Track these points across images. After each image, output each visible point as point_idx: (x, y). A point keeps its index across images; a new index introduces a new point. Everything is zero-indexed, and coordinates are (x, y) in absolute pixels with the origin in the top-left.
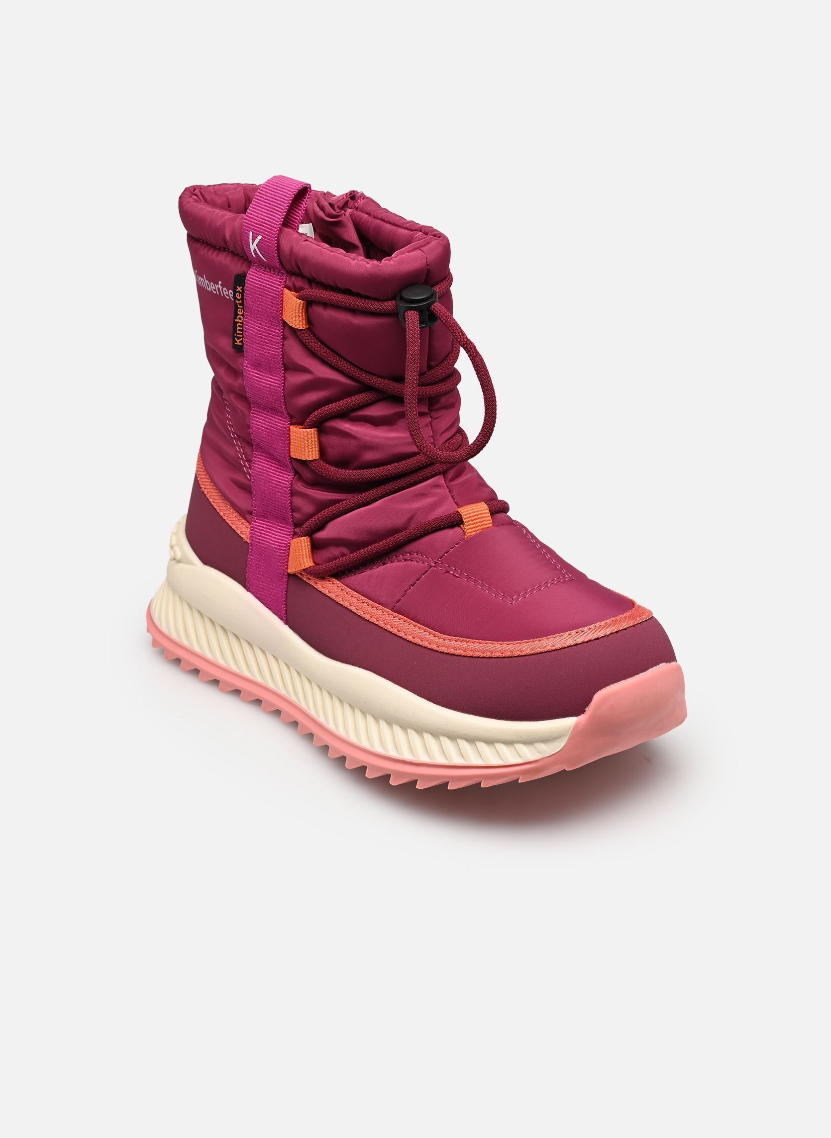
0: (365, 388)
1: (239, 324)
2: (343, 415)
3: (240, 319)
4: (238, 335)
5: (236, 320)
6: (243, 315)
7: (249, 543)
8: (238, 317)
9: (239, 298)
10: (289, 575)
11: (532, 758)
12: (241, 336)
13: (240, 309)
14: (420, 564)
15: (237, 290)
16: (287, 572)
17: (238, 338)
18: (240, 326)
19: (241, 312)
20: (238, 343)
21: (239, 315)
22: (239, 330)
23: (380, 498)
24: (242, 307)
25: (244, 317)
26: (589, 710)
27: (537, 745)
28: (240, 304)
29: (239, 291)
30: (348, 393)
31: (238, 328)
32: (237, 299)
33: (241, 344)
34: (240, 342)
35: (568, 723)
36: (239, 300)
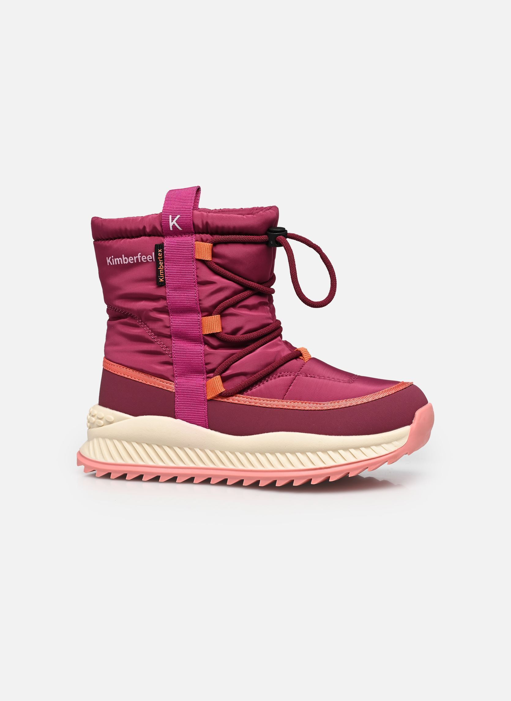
0: (246, 288)
1: (161, 270)
2: (234, 305)
3: (162, 267)
4: (161, 276)
5: (159, 268)
6: (163, 265)
7: (174, 392)
8: (160, 266)
9: (161, 255)
10: (208, 400)
11: (393, 450)
12: (163, 276)
13: (161, 262)
14: (288, 377)
15: (159, 252)
16: (206, 399)
17: (161, 278)
18: (161, 271)
19: (162, 263)
20: (161, 280)
21: (161, 265)
22: (161, 273)
23: (260, 346)
24: (162, 261)
25: (164, 266)
26: (415, 421)
27: (394, 443)
28: (161, 259)
29: (160, 252)
30: (235, 293)
31: (161, 272)
32: (159, 256)
33: (163, 281)
34: (163, 280)
35: (406, 429)
36: (160, 257)
